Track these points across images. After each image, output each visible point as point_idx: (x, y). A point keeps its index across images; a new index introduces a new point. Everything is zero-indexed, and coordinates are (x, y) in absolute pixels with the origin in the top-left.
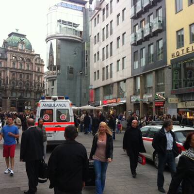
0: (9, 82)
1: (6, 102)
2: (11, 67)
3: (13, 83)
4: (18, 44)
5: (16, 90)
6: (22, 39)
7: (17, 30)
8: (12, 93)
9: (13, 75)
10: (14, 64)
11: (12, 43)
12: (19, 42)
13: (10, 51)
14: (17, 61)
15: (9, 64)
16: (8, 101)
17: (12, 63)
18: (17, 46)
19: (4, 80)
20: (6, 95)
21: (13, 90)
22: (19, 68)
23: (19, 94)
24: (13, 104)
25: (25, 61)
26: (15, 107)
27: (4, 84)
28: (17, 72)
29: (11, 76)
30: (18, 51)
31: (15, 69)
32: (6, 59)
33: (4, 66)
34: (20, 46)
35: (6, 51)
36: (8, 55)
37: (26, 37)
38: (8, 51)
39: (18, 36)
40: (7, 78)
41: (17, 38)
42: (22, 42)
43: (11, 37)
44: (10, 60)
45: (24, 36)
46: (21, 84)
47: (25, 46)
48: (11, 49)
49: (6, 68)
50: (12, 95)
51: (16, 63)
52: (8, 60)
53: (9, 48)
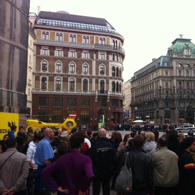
0: (176, 91)
1: (174, 113)
2: (178, 75)
3: (181, 92)
4: (183, 50)
5: (184, 99)
6: (187, 44)
7: (181, 36)
8: (180, 103)
9: (180, 83)
10: (180, 72)
11: (177, 49)
12: (184, 48)
13: (176, 58)
14: (184, 68)
15: (176, 73)
16: (177, 112)
17: (178, 71)
18: (182, 53)
19: (171, 90)
20: (174, 106)
21: (181, 100)
22: (185, 76)
23: (188, 104)
24: (181, 115)
25: (192, 67)
26: (184, 118)
27: (171, 94)
28: (183, 80)
29: (178, 85)
30: (184, 57)
31: (181, 77)
32: (172, 68)
33: (170, 75)
34: (185, 52)
35: (172, 59)
36: (174, 63)
37: (191, 41)
38: (174, 58)
39: (182, 42)
40: (174, 87)
41: (182, 44)
42: (188, 48)
43: (176, 44)
44: (176, 68)
45: (189, 40)
46: (188, 92)
47: (191, 51)
48: (176, 56)
49: (172, 77)
50: (180, 106)
51: (182, 71)
52: (174, 69)
53: (174, 56)
